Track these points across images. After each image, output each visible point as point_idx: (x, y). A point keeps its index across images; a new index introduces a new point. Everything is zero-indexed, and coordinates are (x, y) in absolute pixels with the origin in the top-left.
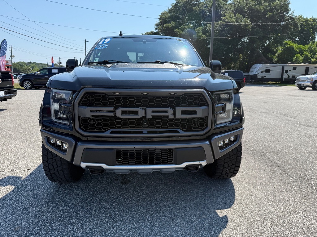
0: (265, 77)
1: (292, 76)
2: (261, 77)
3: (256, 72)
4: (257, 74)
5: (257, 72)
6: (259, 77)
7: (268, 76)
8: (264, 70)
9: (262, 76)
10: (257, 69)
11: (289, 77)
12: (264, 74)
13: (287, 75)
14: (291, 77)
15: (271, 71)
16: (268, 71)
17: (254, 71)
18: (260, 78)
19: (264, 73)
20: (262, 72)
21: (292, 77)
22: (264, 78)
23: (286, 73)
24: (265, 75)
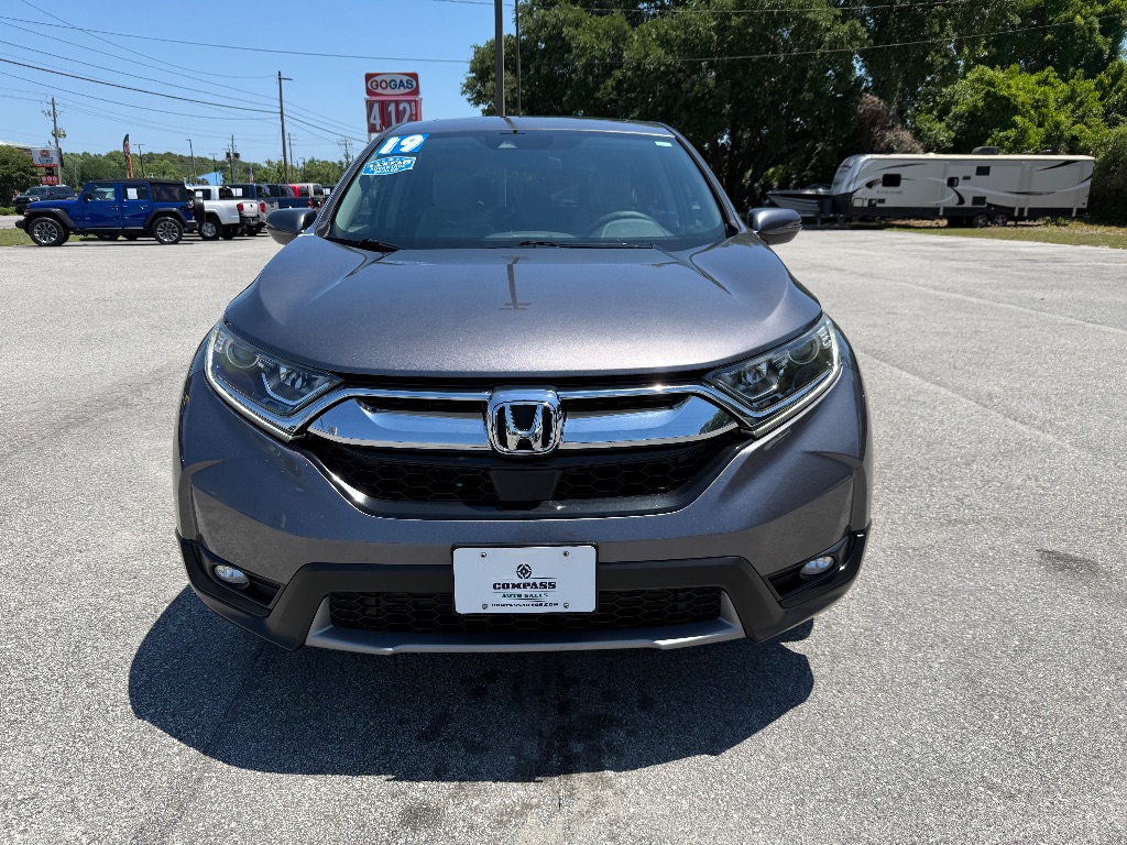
0: (883, 201)
1: (974, 198)
2: (866, 204)
3: (849, 185)
4: (851, 190)
5: (852, 186)
6: (857, 203)
7: (893, 198)
8: (880, 176)
9: (870, 200)
10: (853, 173)
11: (961, 200)
12: (879, 192)
13: (954, 194)
14: (968, 204)
15: (902, 181)
16: (892, 180)
17: (843, 180)
18: (862, 208)
19: (879, 187)
20: (869, 185)
21: (973, 203)
22: (878, 205)
23: (950, 188)
24: (882, 197)
